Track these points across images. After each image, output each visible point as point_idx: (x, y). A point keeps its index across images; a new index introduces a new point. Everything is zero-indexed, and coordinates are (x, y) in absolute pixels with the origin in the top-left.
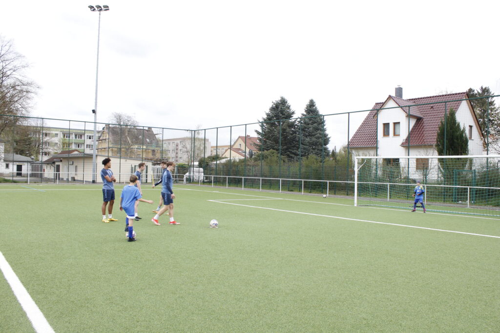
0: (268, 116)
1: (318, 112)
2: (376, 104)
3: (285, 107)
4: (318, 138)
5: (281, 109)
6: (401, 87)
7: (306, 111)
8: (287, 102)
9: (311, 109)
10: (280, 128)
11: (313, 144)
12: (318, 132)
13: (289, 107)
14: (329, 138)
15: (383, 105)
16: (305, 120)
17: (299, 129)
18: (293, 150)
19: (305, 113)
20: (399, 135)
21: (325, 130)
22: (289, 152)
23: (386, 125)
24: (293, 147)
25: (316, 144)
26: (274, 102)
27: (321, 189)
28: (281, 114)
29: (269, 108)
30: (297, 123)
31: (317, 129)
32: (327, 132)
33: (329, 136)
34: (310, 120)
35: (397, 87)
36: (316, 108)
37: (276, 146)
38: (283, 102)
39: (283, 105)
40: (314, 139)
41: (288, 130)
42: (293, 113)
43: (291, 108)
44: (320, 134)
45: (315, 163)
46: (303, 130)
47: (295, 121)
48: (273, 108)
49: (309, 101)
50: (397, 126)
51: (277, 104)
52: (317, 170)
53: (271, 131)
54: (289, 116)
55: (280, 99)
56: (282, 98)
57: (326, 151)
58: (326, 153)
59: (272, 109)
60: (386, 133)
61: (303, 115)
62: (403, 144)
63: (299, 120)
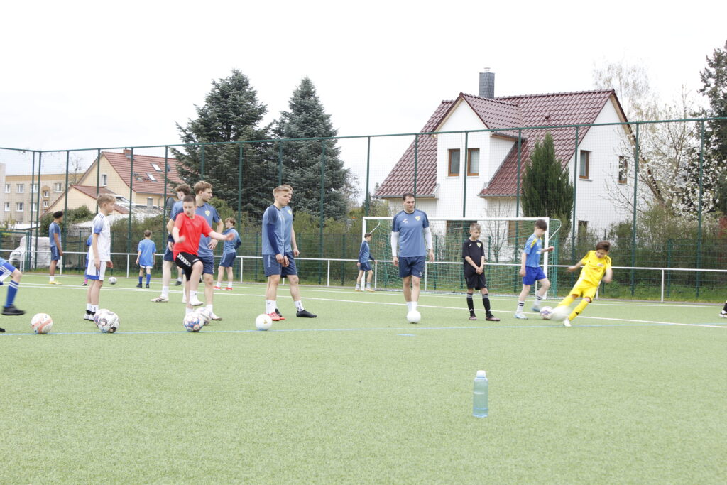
0: (202, 115)
1: (320, 110)
2: (443, 103)
3: (243, 97)
4: (319, 171)
5: (235, 100)
6: (491, 71)
7: (292, 106)
8: (247, 84)
9: (305, 102)
10: (229, 145)
11: (308, 186)
12: (320, 157)
13: (251, 96)
14: (346, 171)
15: (452, 106)
16: (289, 128)
17: (277, 149)
18: (262, 197)
19: (290, 111)
20: (477, 174)
21: (337, 153)
22: (252, 202)
23: (454, 153)
24: (260, 190)
25: (314, 185)
26: (218, 82)
27: (318, 277)
28: (235, 112)
29: (205, 97)
30: (270, 133)
31: (317, 151)
32: (341, 157)
33: (345, 167)
34: (302, 128)
35: (484, 71)
36: (316, 100)
37: (223, 188)
38: (239, 83)
39: (239, 89)
40: (309, 174)
41: (250, 150)
42: (262, 110)
43: (257, 97)
44: (325, 162)
45: (308, 228)
46: (286, 152)
47: (266, 130)
48: (217, 98)
49: (300, 83)
50: (474, 155)
51: (224, 87)
52: (311, 242)
53: (210, 153)
54: (254, 117)
55: (231, 75)
56: (236, 73)
57: (338, 202)
58: (336, 206)
59: (212, 99)
60: (453, 170)
61: (286, 114)
62: (483, 192)
63: (275, 126)
